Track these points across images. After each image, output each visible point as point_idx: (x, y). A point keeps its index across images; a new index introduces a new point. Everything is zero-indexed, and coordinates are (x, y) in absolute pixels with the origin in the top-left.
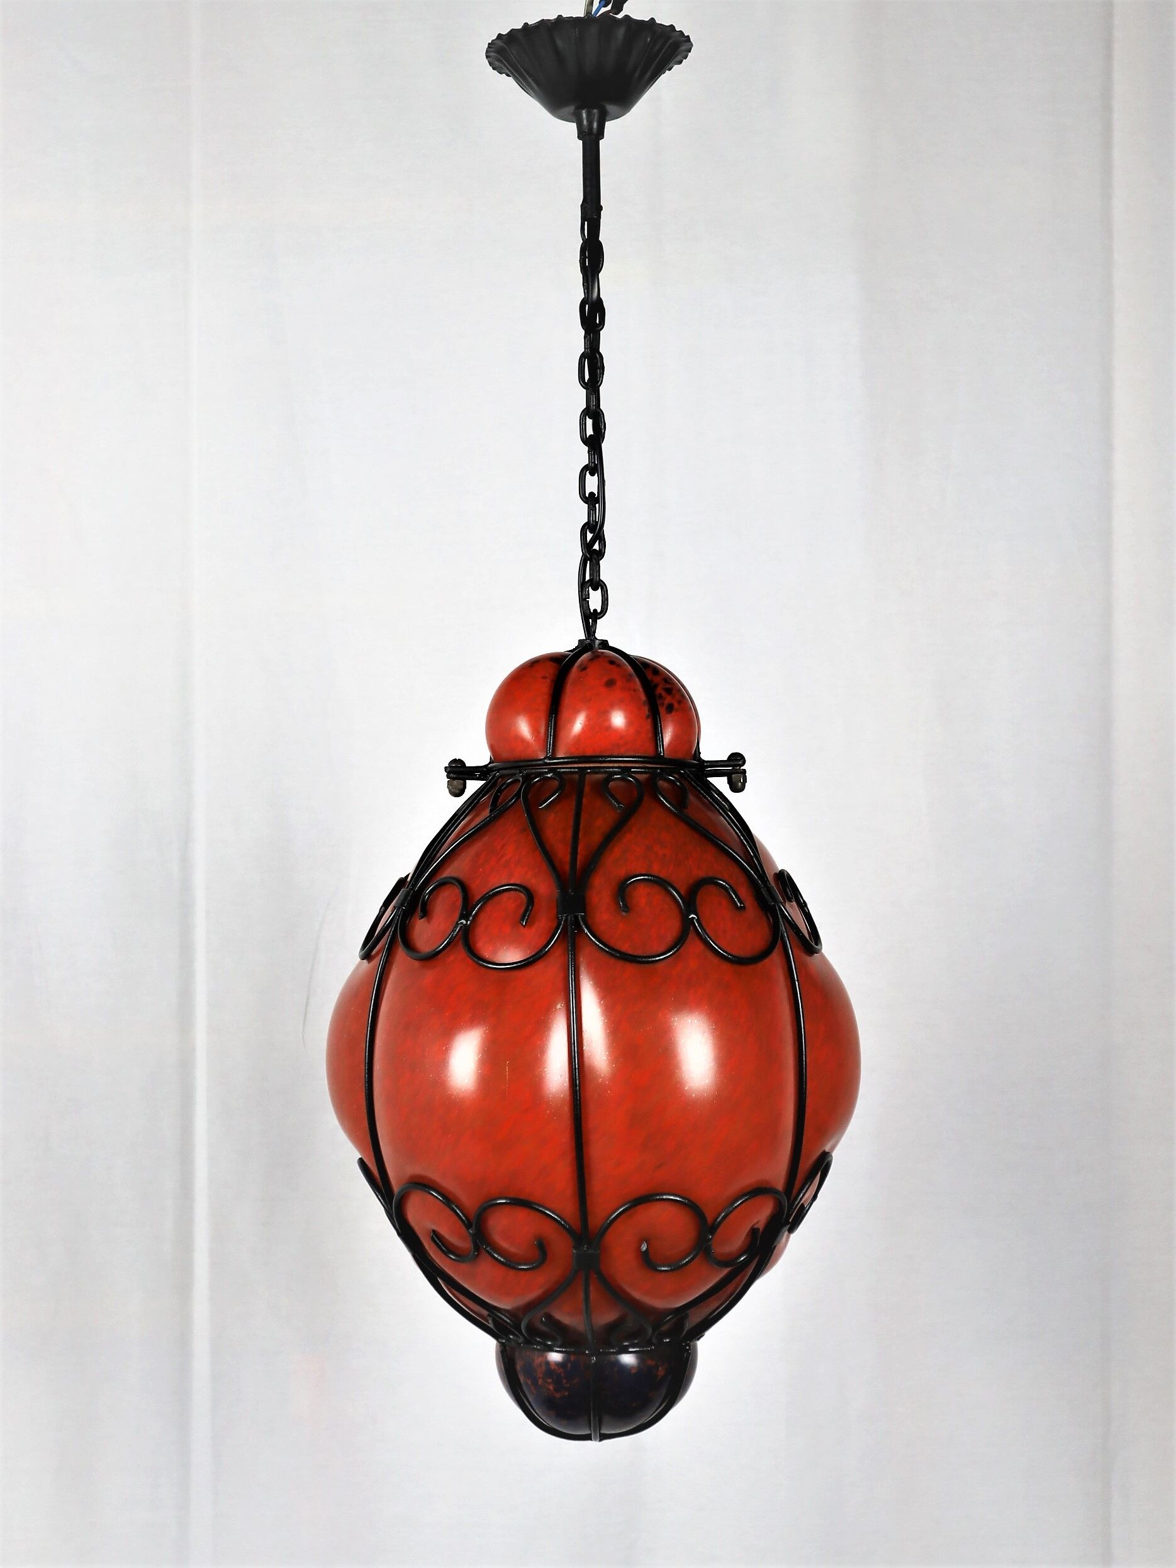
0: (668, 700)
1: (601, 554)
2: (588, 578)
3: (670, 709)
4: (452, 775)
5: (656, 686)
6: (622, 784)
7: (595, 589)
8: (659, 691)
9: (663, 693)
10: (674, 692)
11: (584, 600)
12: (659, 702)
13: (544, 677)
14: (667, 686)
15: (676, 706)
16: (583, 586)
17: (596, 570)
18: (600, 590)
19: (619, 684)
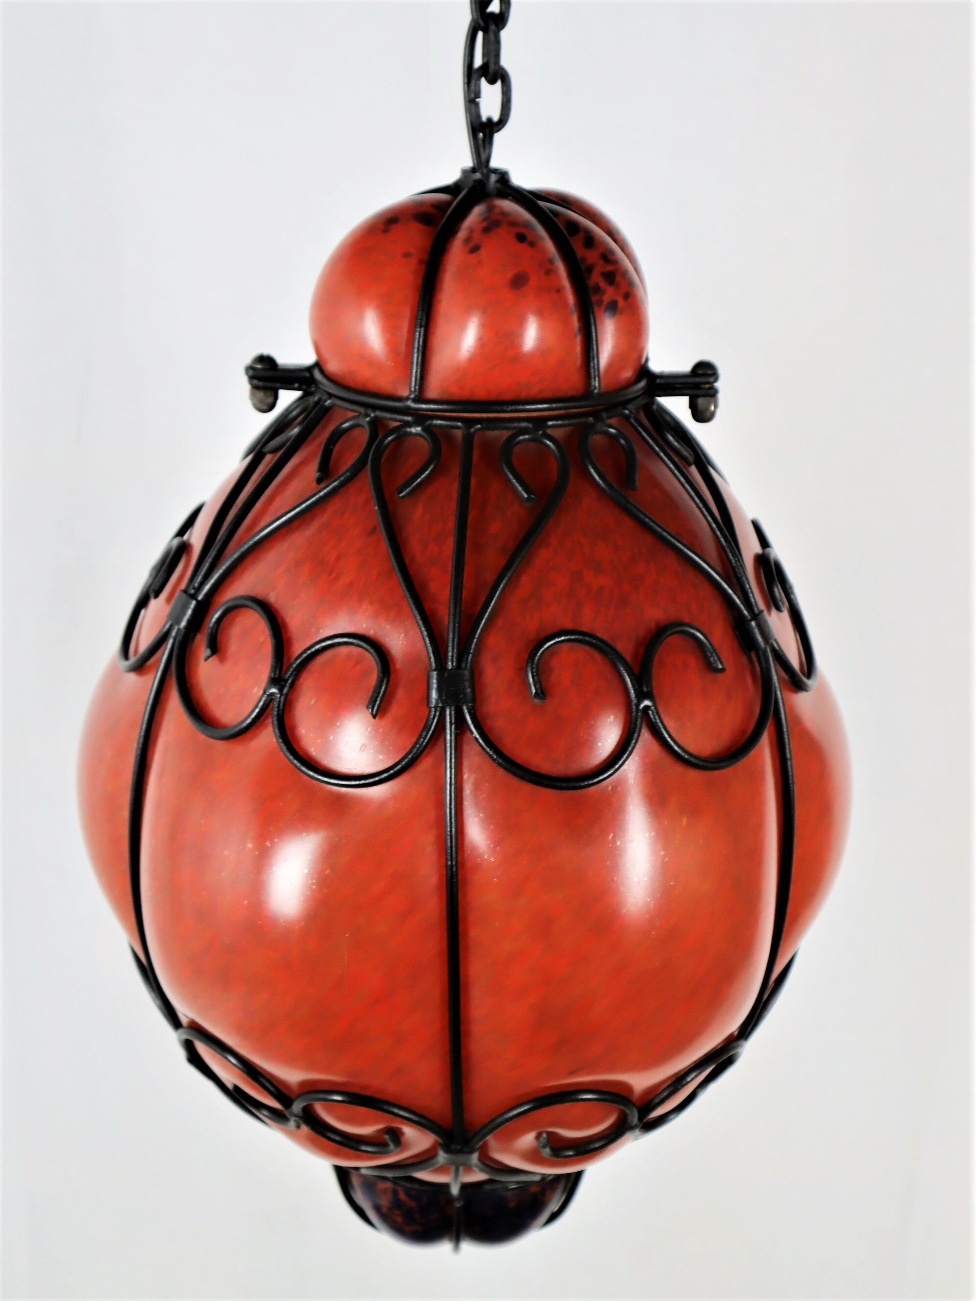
0: (610, 294)
1: (501, 20)
2: (478, 62)
3: (613, 307)
4: (255, 382)
5: (590, 270)
6: (533, 445)
7: (492, 82)
8: (596, 278)
9: (602, 284)
10: (618, 279)
11: (472, 100)
12: (594, 298)
13: (407, 255)
14: (609, 268)
15: (621, 303)
16: (471, 75)
17: (493, 49)
18: (499, 84)
19: (533, 281)
